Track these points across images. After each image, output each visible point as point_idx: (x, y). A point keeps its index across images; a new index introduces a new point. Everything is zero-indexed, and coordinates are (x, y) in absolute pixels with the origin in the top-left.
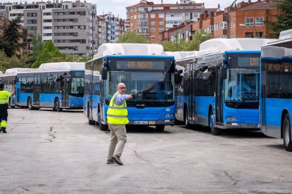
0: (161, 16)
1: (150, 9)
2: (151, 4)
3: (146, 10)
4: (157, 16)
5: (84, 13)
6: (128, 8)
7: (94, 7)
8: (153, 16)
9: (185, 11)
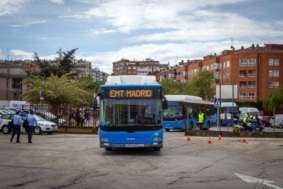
0: (134, 68)
1: (127, 64)
2: (128, 61)
3: (125, 64)
4: (132, 68)
5: (85, 67)
6: (114, 63)
7: (90, 63)
8: (129, 68)
9: (149, 65)
